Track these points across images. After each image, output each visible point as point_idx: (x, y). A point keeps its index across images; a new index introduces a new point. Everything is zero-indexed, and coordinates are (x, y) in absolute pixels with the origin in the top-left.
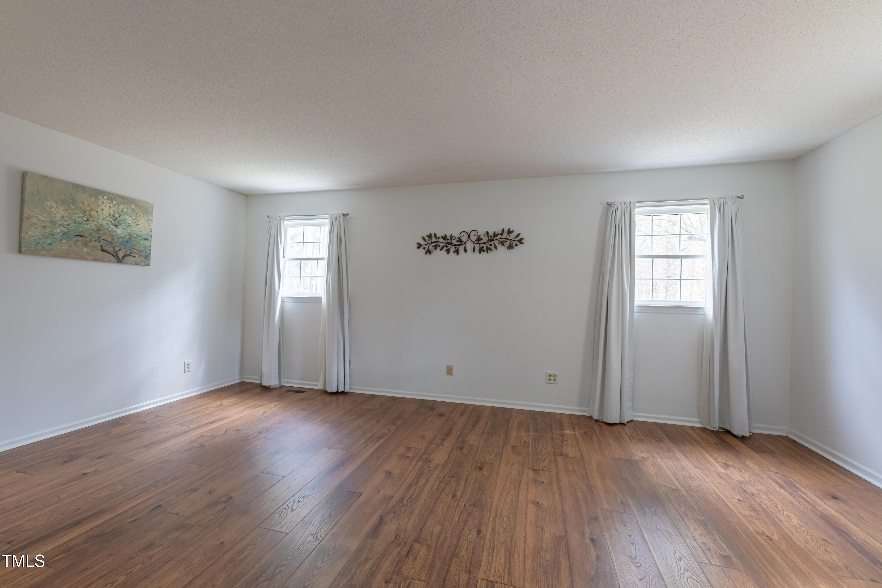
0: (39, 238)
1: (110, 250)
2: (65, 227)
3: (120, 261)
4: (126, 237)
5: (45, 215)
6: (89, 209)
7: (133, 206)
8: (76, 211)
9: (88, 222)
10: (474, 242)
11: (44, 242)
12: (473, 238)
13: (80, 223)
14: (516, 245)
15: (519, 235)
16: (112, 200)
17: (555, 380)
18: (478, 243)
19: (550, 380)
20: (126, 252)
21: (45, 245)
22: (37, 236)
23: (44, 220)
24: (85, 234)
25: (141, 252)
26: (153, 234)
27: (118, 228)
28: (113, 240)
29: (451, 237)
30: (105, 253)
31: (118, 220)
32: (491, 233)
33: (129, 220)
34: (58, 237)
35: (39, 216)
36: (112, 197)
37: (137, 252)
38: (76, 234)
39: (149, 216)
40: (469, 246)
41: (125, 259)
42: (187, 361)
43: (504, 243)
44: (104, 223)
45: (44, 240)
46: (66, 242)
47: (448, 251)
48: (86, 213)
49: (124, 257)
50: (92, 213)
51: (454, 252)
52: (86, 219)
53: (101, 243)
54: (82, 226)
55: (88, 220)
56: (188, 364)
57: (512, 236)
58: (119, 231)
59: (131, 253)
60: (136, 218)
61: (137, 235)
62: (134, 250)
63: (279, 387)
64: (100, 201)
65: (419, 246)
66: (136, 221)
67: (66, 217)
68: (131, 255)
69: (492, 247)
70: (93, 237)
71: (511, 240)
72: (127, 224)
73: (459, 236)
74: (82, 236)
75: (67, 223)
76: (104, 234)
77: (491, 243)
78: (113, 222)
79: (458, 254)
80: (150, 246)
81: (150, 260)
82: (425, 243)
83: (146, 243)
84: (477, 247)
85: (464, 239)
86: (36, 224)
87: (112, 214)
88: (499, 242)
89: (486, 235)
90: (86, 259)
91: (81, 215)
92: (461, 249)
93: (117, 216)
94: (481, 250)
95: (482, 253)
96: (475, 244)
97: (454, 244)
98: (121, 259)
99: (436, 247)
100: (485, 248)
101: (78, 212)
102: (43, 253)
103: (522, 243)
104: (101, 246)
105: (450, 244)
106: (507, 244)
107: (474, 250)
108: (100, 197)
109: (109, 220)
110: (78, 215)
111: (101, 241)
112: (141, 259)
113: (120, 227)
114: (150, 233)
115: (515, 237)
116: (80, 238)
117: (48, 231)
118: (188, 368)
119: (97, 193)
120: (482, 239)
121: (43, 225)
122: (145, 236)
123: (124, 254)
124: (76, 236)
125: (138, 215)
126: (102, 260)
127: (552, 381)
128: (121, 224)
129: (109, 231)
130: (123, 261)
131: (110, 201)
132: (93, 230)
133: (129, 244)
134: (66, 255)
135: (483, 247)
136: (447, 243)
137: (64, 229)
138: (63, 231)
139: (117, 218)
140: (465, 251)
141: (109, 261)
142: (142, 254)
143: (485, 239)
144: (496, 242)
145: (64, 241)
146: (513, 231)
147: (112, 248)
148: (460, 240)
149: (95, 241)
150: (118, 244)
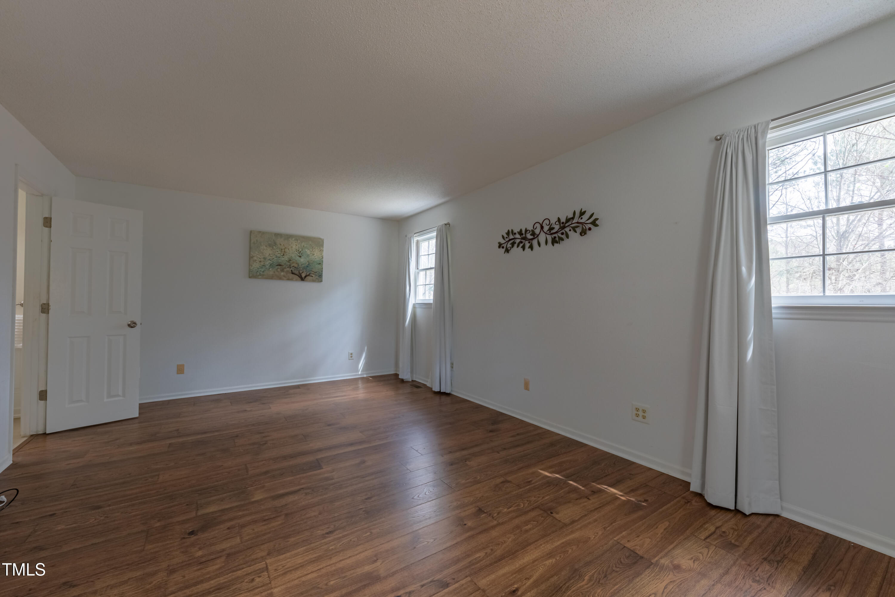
0: (258, 268)
1: (297, 272)
2: (271, 261)
3: (302, 279)
4: (306, 263)
5: (261, 255)
6: (284, 248)
7: (310, 243)
8: (277, 250)
9: (283, 256)
10: (546, 233)
11: (260, 271)
12: (546, 228)
13: (279, 257)
14: (590, 229)
15: (592, 215)
16: (297, 240)
17: (644, 417)
18: (549, 233)
19: (637, 415)
20: (307, 273)
21: (261, 272)
22: (257, 267)
23: (260, 257)
24: (282, 264)
25: (316, 272)
26: (324, 260)
27: (301, 258)
28: (298, 266)
29: (526, 231)
30: (294, 275)
31: (301, 253)
32: (563, 220)
33: (308, 252)
34: (267, 267)
35: (257, 255)
36: (298, 238)
37: (313, 273)
38: (277, 264)
39: (321, 248)
40: (542, 238)
41: (306, 278)
42: (350, 352)
43: (576, 229)
44: (293, 255)
45: (260, 269)
46: (272, 270)
47: (524, 248)
48: (282, 251)
49: (305, 277)
50: (286, 250)
51: (529, 248)
52: (282, 255)
53: (291, 269)
54: (280, 259)
55: (283, 255)
56: (351, 354)
57: (585, 217)
58: (302, 260)
59: (310, 274)
60: (312, 250)
61: (313, 262)
62: (312, 272)
63: (411, 381)
64: (290, 242)
65: (500, 245)
66: (312, 252)
67: (272, 254)
68: (310, 275)
69: (564, 236)
70: (287, 265)
71: (584, 223)
72: (307, 255)
73: (533, 229)
74: (280, 265)
75: (272, 258)
76: (293, 263)
77: (563, 231)
78: (298, 255)
79: (532, 250)
80: (322, 268)
81: (322, 278)
82: (504, 242)
83: (319, 266)
84: (549, 238)
85: (537, 231)
86: (256, 260)
87: (297, 249)
88: (571, 229)
89: (557, 223)
90: (283, 279)
91: (280, 252)
92: (535, 242)
93: (300, 250)
94: (554, 241)
95: (556, 245)
96: (547, 235)
97: (528, 238)
98: (303, 279)
99: (513, 244)
100: (557, 239)
101: (278, 250)
102: (260, 277)
103: (596, 225)
104: (292, 270)
105: (525, 238)
106: (579, 230)
107: (546, 243)
108: (290, 240)
109: (296, 254)
110: (278, 253)
111: (292, 267)
112: (316, 278)
113: (302, 257)
114: (322, 259)
115: (587, 219)
116: (279, 267)
117: (262, 263)
118: (351, 357)
119: (288, 237)
120: (553, 228)
121: (260, 260)
122: (318, 262)
123: (305, 275)
124: (277, 265)
125: (314, 248)
126: (292, 280)
127: (640, 418)
128: (303, 255)
129: (296, 261)
130: (305, 280)
131: (296, 241)
132: (286, 261)
133: (308, 268)
134: (271, 278)
135: (555, 237)
136: (522, 239)
137: (271, 262)
138: (270, 263)
139: (300, 252)
140: (539, 244)
141: (296, 280)
142: (316, 274)
143: (557, 227)
144: (567, 229)
145: (271, 269)
146: (585, 212)
147: (298, 272)
148: (533, 234)
149: (288, 268)
150: (301, 269)
